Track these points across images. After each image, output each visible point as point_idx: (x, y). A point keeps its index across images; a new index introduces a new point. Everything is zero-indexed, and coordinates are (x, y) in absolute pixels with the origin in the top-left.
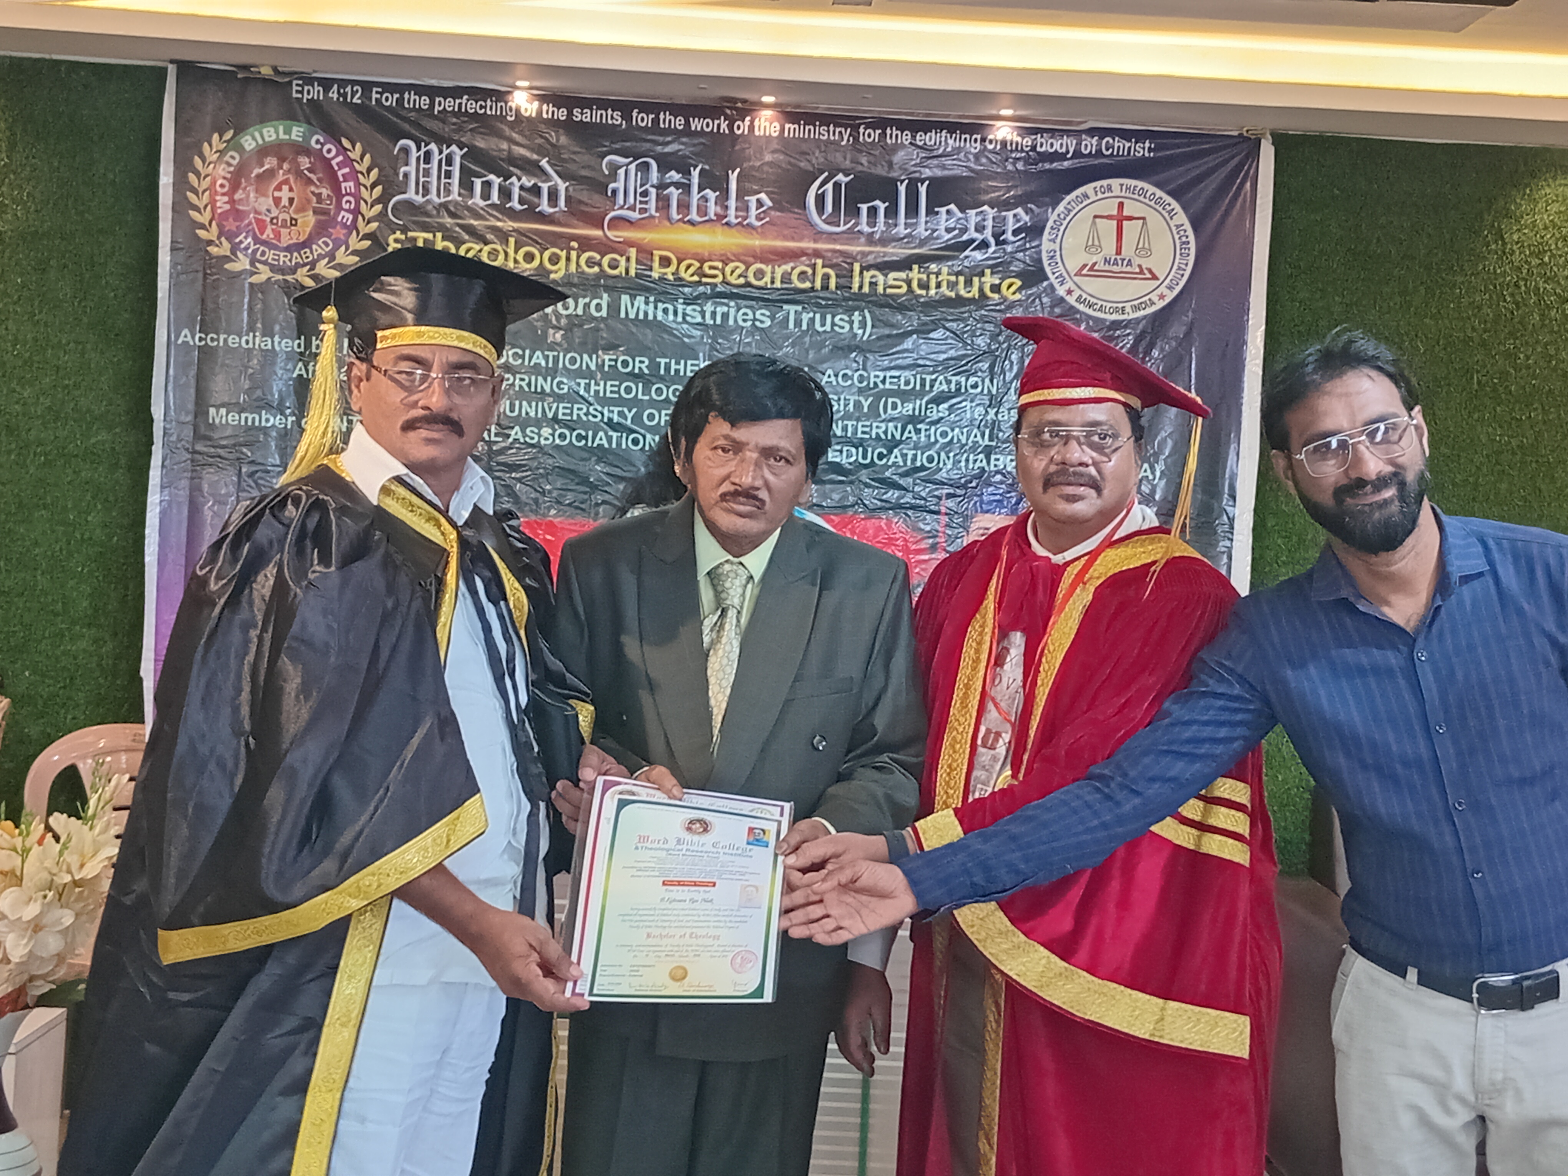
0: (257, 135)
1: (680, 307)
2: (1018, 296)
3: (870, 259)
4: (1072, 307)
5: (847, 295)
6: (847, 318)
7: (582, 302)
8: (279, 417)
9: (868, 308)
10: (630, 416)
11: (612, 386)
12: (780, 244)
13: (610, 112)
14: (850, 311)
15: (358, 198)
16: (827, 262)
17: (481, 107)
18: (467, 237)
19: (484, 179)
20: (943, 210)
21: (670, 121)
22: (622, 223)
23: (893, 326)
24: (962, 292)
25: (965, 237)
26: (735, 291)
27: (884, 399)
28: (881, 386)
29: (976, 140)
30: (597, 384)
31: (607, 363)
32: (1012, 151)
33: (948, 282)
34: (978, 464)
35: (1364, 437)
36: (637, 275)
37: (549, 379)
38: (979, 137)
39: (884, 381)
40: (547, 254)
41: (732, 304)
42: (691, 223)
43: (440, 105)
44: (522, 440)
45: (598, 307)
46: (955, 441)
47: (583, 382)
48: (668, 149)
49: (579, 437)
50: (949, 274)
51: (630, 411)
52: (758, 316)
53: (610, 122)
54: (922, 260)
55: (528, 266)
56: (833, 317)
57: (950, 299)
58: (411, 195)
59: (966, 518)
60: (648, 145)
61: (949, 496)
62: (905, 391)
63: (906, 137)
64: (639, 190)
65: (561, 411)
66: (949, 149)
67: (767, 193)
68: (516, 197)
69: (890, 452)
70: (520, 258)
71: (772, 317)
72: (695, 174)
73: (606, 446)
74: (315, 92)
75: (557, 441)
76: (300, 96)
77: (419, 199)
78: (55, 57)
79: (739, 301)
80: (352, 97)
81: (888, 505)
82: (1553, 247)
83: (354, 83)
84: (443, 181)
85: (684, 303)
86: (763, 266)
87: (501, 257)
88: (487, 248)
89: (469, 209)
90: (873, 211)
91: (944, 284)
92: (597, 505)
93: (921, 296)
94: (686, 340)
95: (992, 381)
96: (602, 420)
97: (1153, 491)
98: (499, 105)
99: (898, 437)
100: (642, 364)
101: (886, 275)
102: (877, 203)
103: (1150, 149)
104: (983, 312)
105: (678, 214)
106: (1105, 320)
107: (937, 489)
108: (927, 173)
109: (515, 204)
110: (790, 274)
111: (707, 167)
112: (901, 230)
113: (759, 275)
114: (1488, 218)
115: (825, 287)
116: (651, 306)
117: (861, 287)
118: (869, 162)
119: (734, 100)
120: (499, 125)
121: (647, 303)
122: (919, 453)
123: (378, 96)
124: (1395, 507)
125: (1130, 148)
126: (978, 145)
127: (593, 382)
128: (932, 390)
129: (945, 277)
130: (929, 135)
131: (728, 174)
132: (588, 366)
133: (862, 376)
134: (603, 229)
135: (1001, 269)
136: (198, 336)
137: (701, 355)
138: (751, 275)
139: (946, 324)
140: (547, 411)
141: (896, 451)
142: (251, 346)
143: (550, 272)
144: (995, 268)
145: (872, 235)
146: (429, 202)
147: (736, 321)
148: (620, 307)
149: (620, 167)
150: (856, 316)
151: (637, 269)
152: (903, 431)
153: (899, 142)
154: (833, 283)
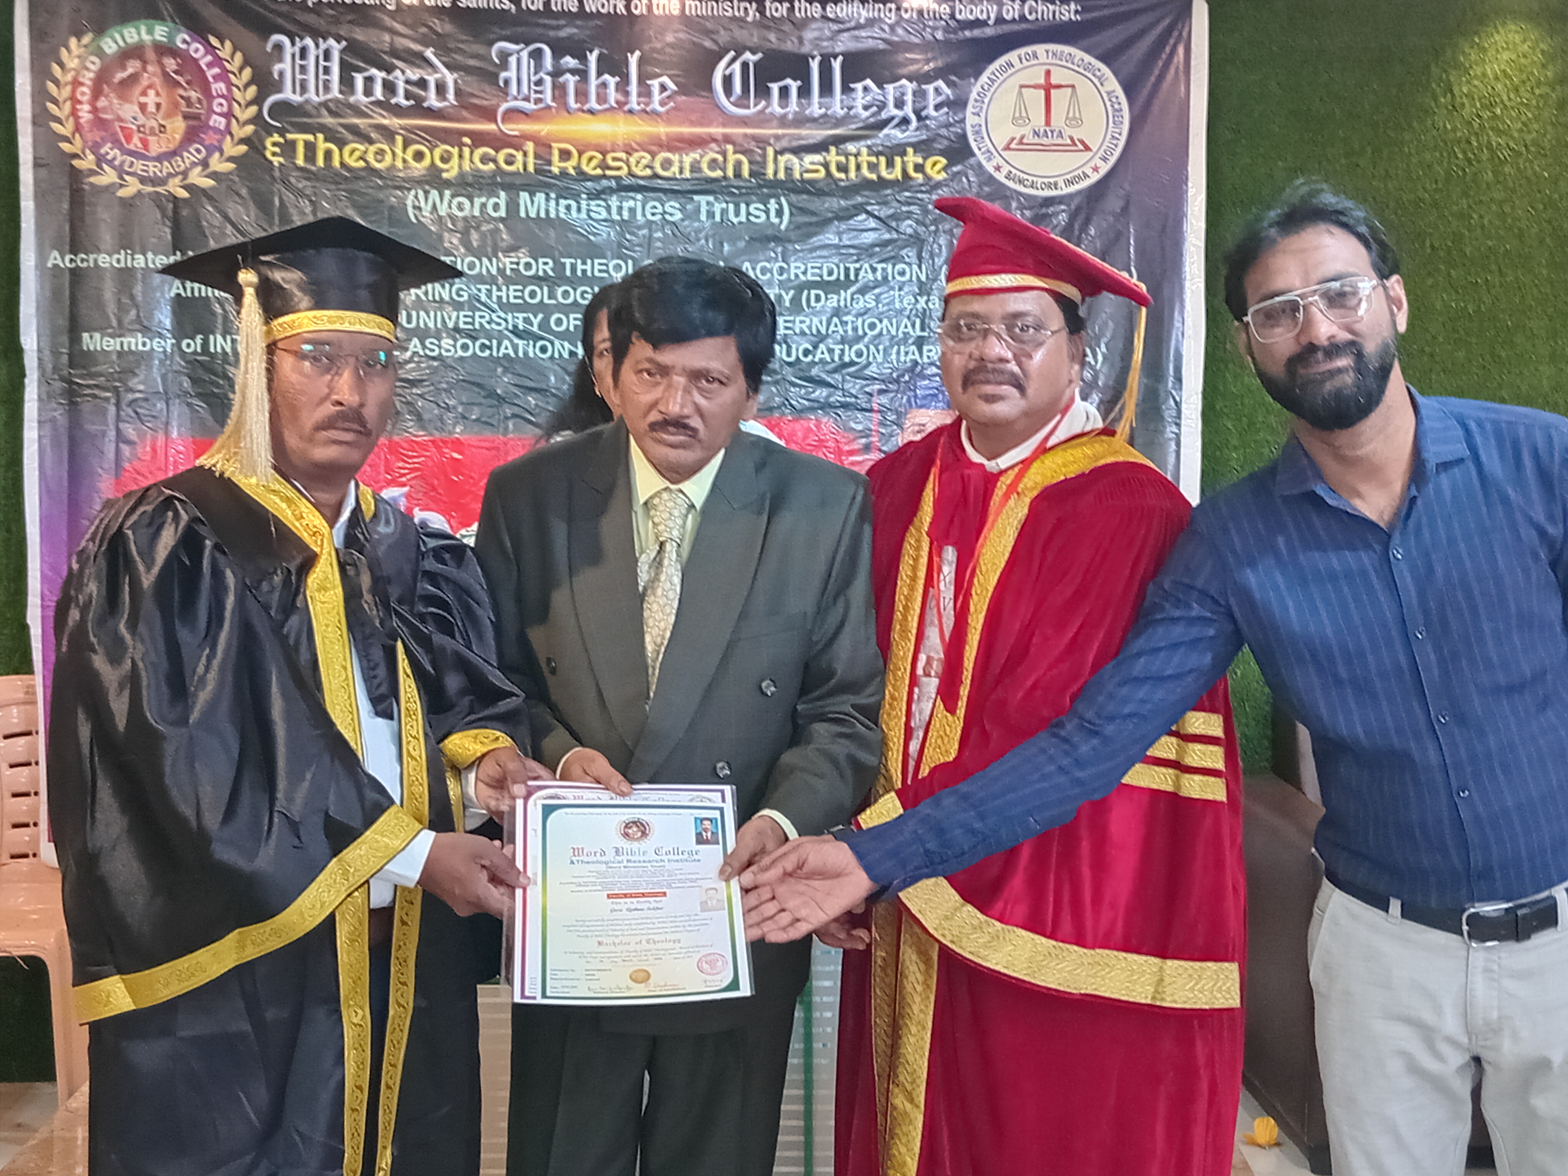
1: (584, 203)
2: (943, 176)
3: (784, 143)
4: (1003, 185)
5: (761, 182)
6: (762, 207)
7: (478, 201)
8: (158, 340)
9: (785, 195)
10: (536, 322)
11: (515, 291)
12: (686, 130)
14: (764, 200)
15: (230, 98)
16: (738, 148)
18: (350, 137)
19: (366, 74)
20: (859, 86)
21: (563, 3)
22: (516, 115)
23: (812, 213)
24: (884, 173)
25: (884, 115)
26: (642, 182)
27: (805, 292)
28: (802, 278)
29: (890, 10)
30: (499, 290)
31: (509, 266)
32: (930, 19)
33: (868, 163)
34: (910, 357)
36: (539, 171)
38: (893, 6)
39: (805, 273)
40: (437, 152)
41: (639, 197)
42: (591, 112)
44: (421, 353)
45: (496, 207)
46: (885, 332)
47: (483, 288)
48: (563, 33)
49: (483, 347)
50: (869, 155)
51: (535, 317)
52: (668, 209)
53: (498, 7)
54: (839, 142)
55: (419, 166)
56: (748, 205)
57: (872, 181)
58: (288, 94)
59: (899, 414)
60: (539, 31)
61: (881, 392)
62: (828, 283)
63: (816, 10)
64: (533, 79)
65: (462, 319)
66: (862, 20)
67: (669, 76)
68: (401, 92)
69: (816, 347)
70: (409, 157)
71: (682, 210)
72: (593, 58)
73: (512, 355)
75: (460, 353)
77: (297, 98)
79: (647, 194)
81: (816, 405)
82: (1505, 98)
84: (322, 77)
85: (588, 199)
86: (669, 155)
87: (388, 158)
88: (372, 149)
89: (350, 106)
90: (784, 92)
91: (865, 166)
92: (507, 418)
93: (841, 180)
94: (592, 237)
95: (920, 267)
96: (506, 328)
97: (1095, 377)
99: (823, 331)
100: (545, 266)
101: (801, 159)
102: (789, 81)
103: (1076, 12)
104: (907, 194)
105: (576, 102)
106: (1037, 197)
107: (868, 385)
108: (839, 48)
109: (400, 99)
110: (699, 162)
111: (605, 51)
112: (815, 109)
113: (667, 164)
114: (1434, 70)
115: (738, 175)
116: (553, 203)
117: (776, 173)
118: (779, 39)
120: (379, 15)
121: (548, 199)
122: (847, 347)
125: (1055, 11)
126: (893, 14)
128: (857, 280)
129: (864, 158)
130: (839, 4)
131: (627, 57)
132: (488, 270)
133: (781, 268)
134: (496, 122)
135: (924, 147)
136: (68, 257)
137: (609, 254)
138: (657, 166)
139: (869, 208)
140: (447, 320)
141: (822, 346)
142: (123, 265)
143: (442, 171)
144: (918, 147)
145: (784, 116)
146: (307, 101)
147: (644, 215)
148: (518, 205)
149: (510, 55)
150: (773, 205)
151: (535, 164)
152: (828, 325)
153: (809, 14)
154: (746, 170)
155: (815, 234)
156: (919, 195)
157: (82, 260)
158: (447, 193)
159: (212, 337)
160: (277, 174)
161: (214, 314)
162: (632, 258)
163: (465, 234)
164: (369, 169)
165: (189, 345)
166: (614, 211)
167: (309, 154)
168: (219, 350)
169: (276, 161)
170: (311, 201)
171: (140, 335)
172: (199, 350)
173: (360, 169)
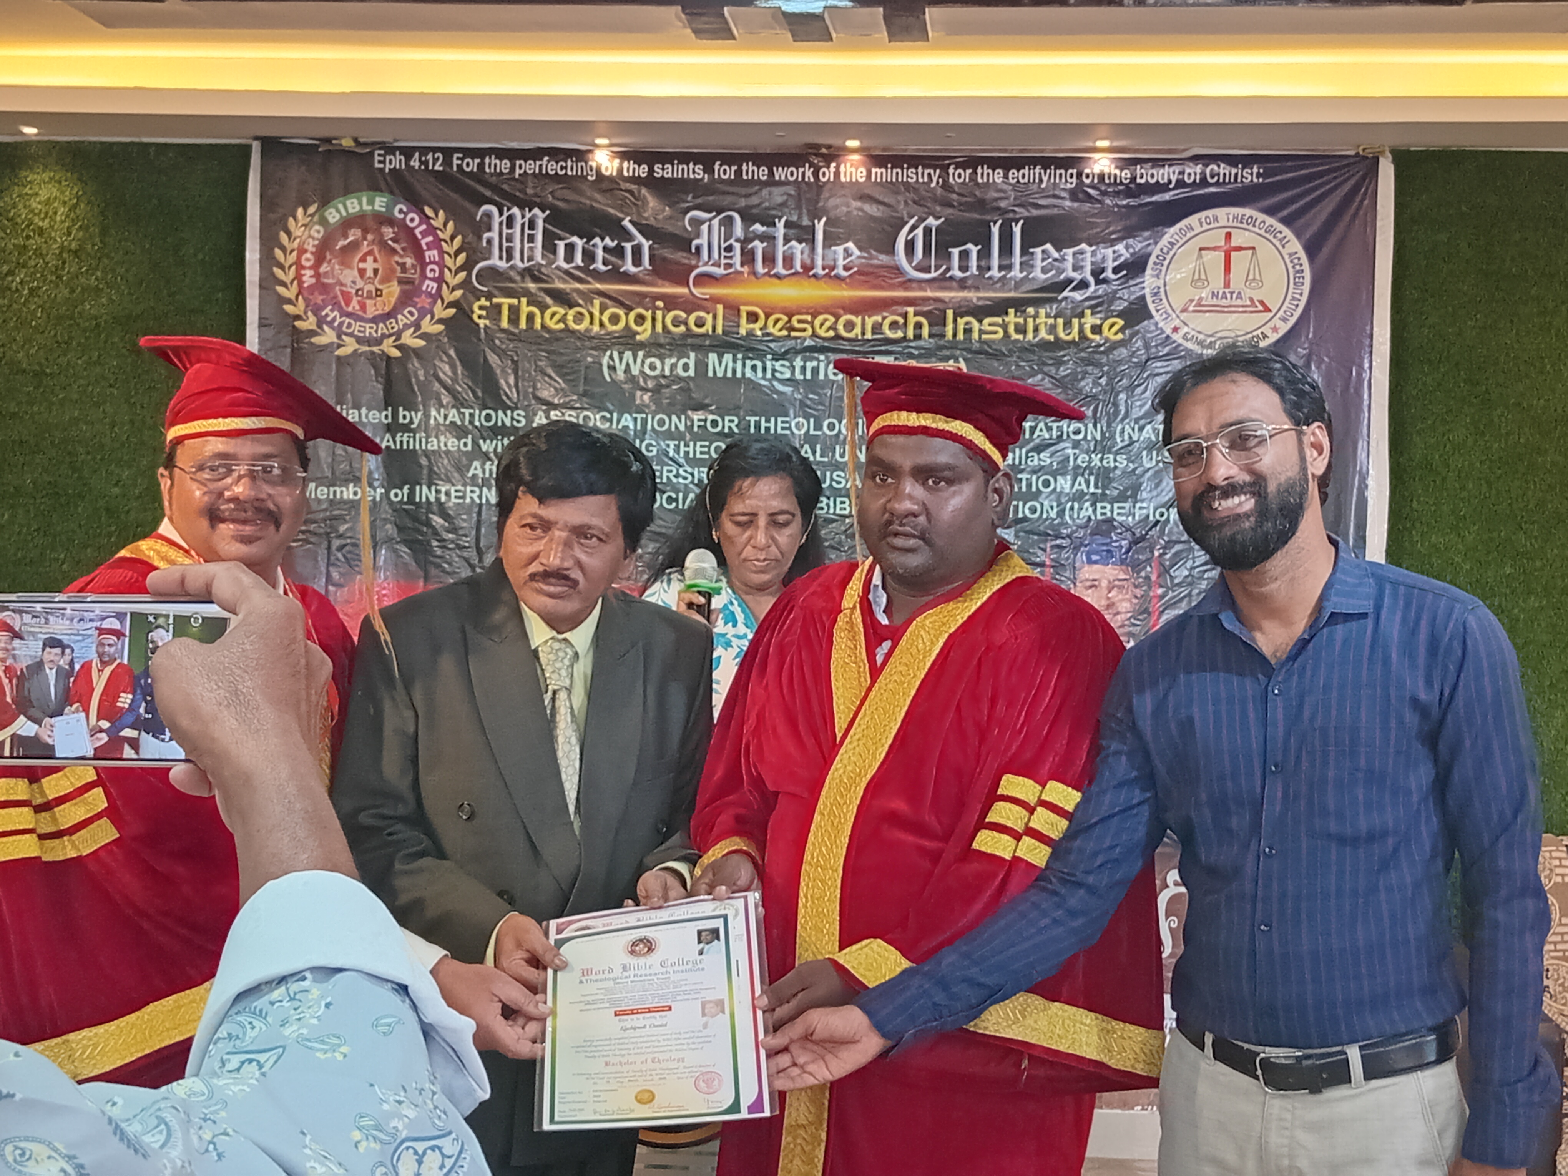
0: (341, 207)
1: (769, 364)
2: (1120, 336)
3: (964, 305)
4: (1180, 345)
5: (942, 342)
7: (669, 362)
9: (962, 356)
11: (702, 446)
12: (868, 294)
13: (691, 165)
15: (442, 265)
16: (918, 308)
17: (562, 168)
18: (551, 301)
19: (567, 241)
20: (1038, 251)
21: (753, 171)
22: (707, 279)
24: (1062, 335)
25: (1062, 277)
26: (826, 344)
29: (1071, 175)
31: (696, 423)
32: (1110, 185)
33: (1046, 324)
34: (1084, 513)
36: (724, 332)
38: (1075, 171)
40: (632, 315)
41: (822, 357)
42: (778, 276)
43: (520, 167)
45: (686, 367)
46: (1058, 490)
47: (672, 444)
48: (751, 201)
50: (1047, 317)
53: (692, 176)
54: (1019, 305)
55: (614, 328)
57: (1049, 343)
58: (496, 261)
60: (730, 199)
61: (1054, 548)
63: (998, 176)
64: (723, 246)
66: (1043, 186)
67: (855, 242)
68: (599, 258)
70: (605, 319)
72: (780, 225)
74: (396, 161)
76: (382, 166)
77: (503, 265)
78: (145, 140)
79: (829, 355)
80: (434, 165)
83: (434, 150)
84: (526, 246)
85: (773, 359)
86: (852, 318)
87: (586, 320)
88: (572, 313)
89: (551, 272)
90: (964, 255)
91: (1043, 327)
93: (1017, 341)
94: (776, 396)
95: (1095, 426)
96: (692, 482)
98: (579, 164)
100: (730, 423)
101: (980, 321)
102: (970, 246)
103: (1259, 175)
104: (1083, 354)
105: (764, 267)
107: (1041, 541)
108: (1021, 212)
109: (599, 266)
110: (881, 324)
111: (795, 218)
112: (995, 273)
115: (918, 337)
116: (739, 364)
117: (955, 335)
119: (817, 146)
120: (581, 185)
121: (735, 361)
122: (1021, 504)
123: (459, 162)
125: (1236, 175)
126: (1074, 180)
127: (682, 443)
128: (1031, 439)
129: (1042, 319)
130: (1021, 172)
131: (814, 225)
132: (677, 427)
134: (688, 286)
135: (1102, 309)
137: (791, 412)
138: (840, 327)
139: (1046, 369)
143: (636, 333)
144: (1095, 309)
145: (964, 280)
146: (512, 267)
147: (826, 374)
148: (707, 365)
149: (703, 222)
151: (723, 326)
153: (991, 181)
154: (925, 331)
156: (1098, 356)
158: (641, 354)
159: (418, 488)
160: (484, 337)
161: (420, 466)
162: (814, 416)
163: (656, 392)
164: (567, 330)
165: (396, 495)
167: (512, 317)
168: (424, 499)
169: (482, 323)
170: (512, 361)
171: (351, 485)
172: (405, 499)
173: (562, 331)
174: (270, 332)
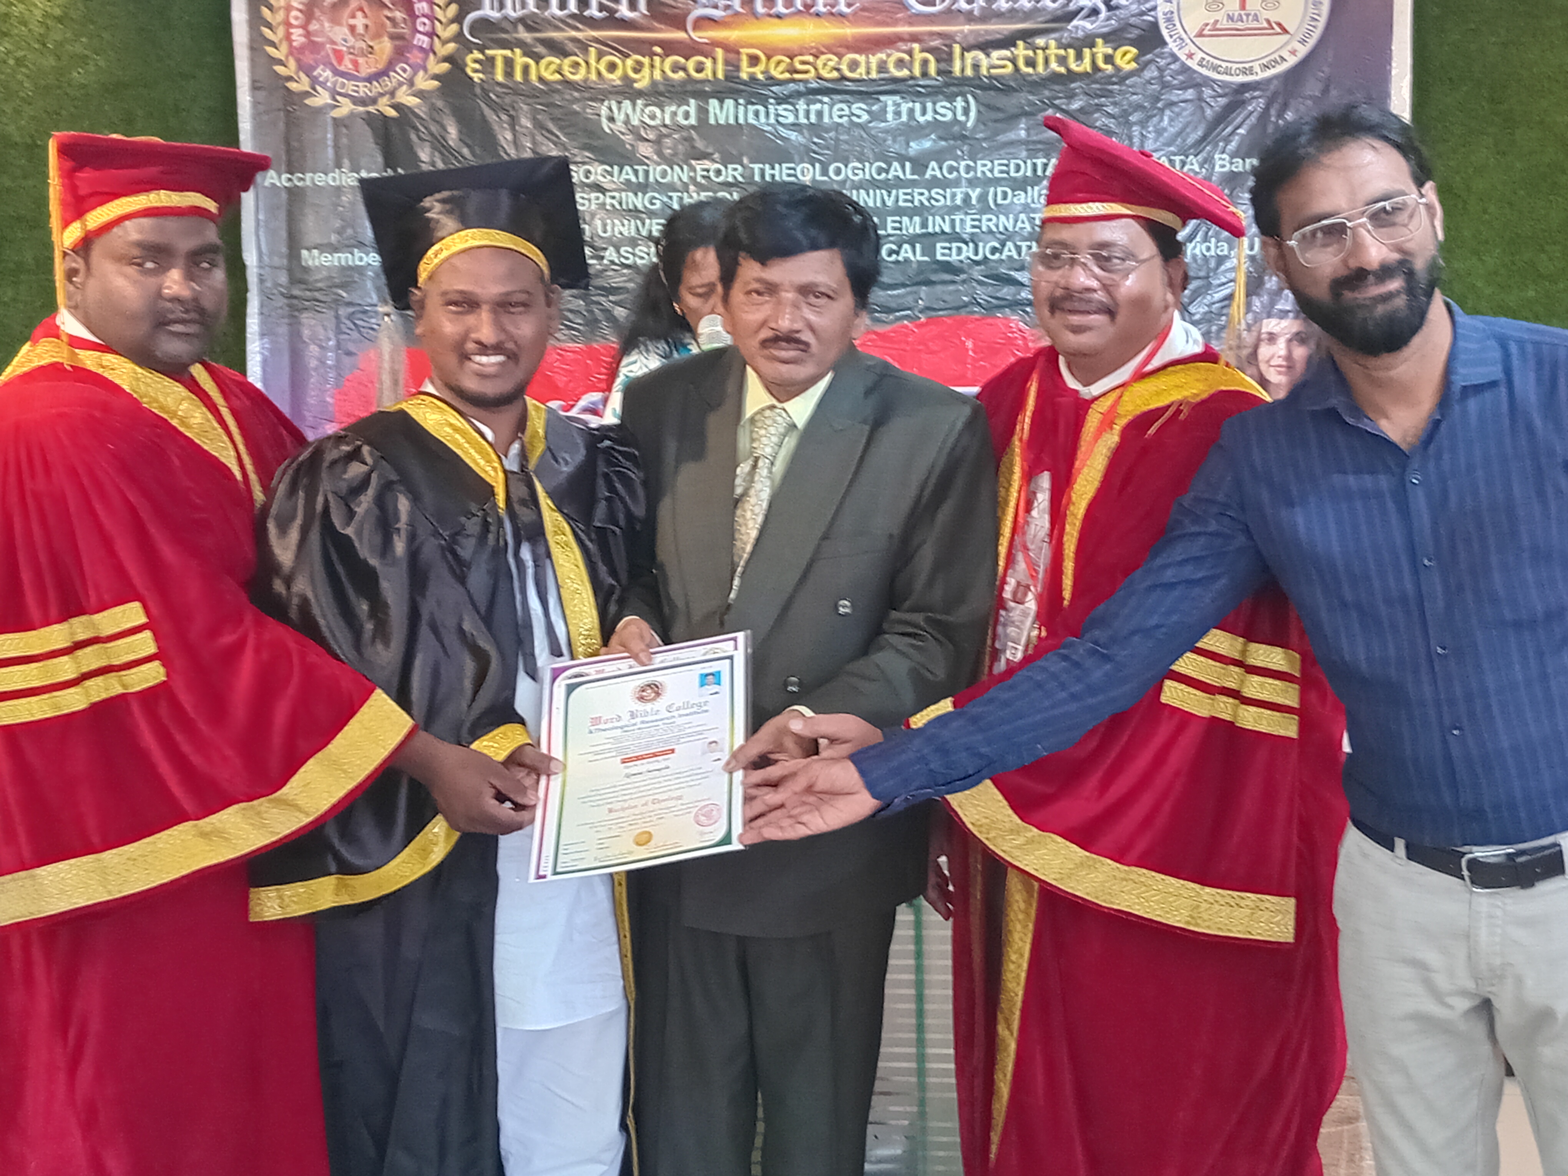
1: (772, 108)
2: (1134, 65)
3: (971, 40)
4: (1195, 72)
5: (948, 80)
6: (948, 105)
7: (670, 109)
8: (372, 255)
9: (971, 92)
12: (873, 30)
14: (951, 98)
15: (432, 18)
16: (926, 45)
18: (546, 51)
22: (707, 22)
23: (998, 109)
24: (1073, 66)
25: (1072, 7)
26: (829, 85)
27: (992, 190)
28: (989, 175)
31: (700, 173)
33: (1056, 56)
35: (1364, 220)
36: (727, 78)
37: (640, 194)
40: (629, 62)
41: (826, 99)
42: (779, 16)
44: (617, 261)
45: (687, 115)
47: (676, 195)
50: (1057, 48)
52: (855, 111)
54: (1027, 35)
55: (612, 77)
56: (934, 103)
57: (1061, 74)
58: (487, 11)
62: (1015, 179)
68: (594, 4)
69: (1003, 245)
70: (602, 68)
71: (869, 111)
77: (495, 15)
79: (834, 97)
81: (1003, 303)
85: (776, 104)
86: (856, 56)
87: (583, 70)
88: (567, 61)
89: (545, 20)
93: (1027, 75)
94: (780, 142)
99: (1011, 229)
100: (735, 171)
101: (988, 55)
104: (1097, 86)
105: (764, 7)
106: (1232, 83)
109: (594, 12)
110: (885, 62)
112: (1002, 4)
115: (925, 74)
116: (741, 109)
117: (963, 70)
121: (736, 106)
124: (1401, 302)
127: (685, 195)
129: (1053, 51)
132: (680, 179)
133: (968, 166)
134: (686, 31)
135: (1114, 38)
136: (285, 176)
137: (796, 158)
138: (844, 67)
139: (1057, 102)
140: (641, 228)
141: (1009, 244)
142: (338, 183)
143: (635, 81)
144: (1107, 38)
145: (971, 12)
146: (506, 18)
147: (831, 117)
148: (708, 112)
150: (959, 103)
151: (724, 71)
152: (1016, 221)
154: (932, 69)
155: (1004, 131)
156: (1110, 87)
157: (301, 179)
158: (639, 102)
160: (478, 91)
162: (819, 161)
163: (658, 143)
164: (565, 82)
166: (801, 114)
167: (508, 69)
169: (477, 77)
170: (509, 115)
171: (354, 250)
173: (556, 82)
174: (261, 95)
